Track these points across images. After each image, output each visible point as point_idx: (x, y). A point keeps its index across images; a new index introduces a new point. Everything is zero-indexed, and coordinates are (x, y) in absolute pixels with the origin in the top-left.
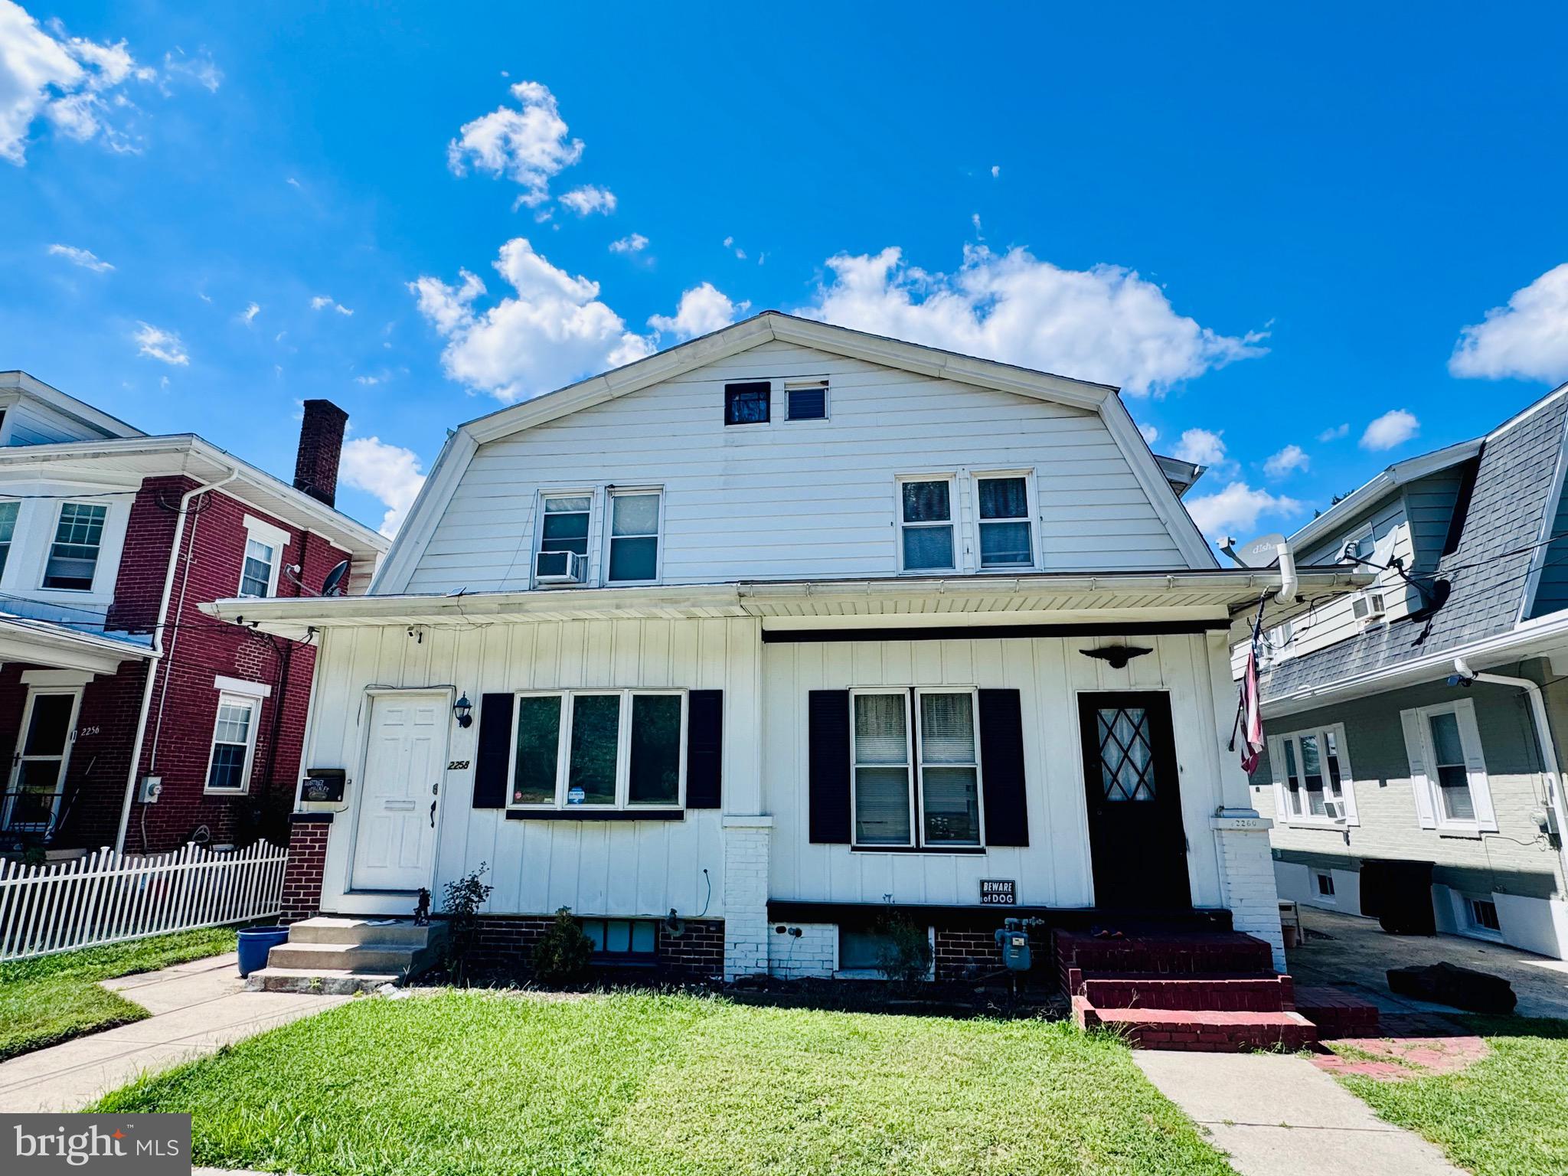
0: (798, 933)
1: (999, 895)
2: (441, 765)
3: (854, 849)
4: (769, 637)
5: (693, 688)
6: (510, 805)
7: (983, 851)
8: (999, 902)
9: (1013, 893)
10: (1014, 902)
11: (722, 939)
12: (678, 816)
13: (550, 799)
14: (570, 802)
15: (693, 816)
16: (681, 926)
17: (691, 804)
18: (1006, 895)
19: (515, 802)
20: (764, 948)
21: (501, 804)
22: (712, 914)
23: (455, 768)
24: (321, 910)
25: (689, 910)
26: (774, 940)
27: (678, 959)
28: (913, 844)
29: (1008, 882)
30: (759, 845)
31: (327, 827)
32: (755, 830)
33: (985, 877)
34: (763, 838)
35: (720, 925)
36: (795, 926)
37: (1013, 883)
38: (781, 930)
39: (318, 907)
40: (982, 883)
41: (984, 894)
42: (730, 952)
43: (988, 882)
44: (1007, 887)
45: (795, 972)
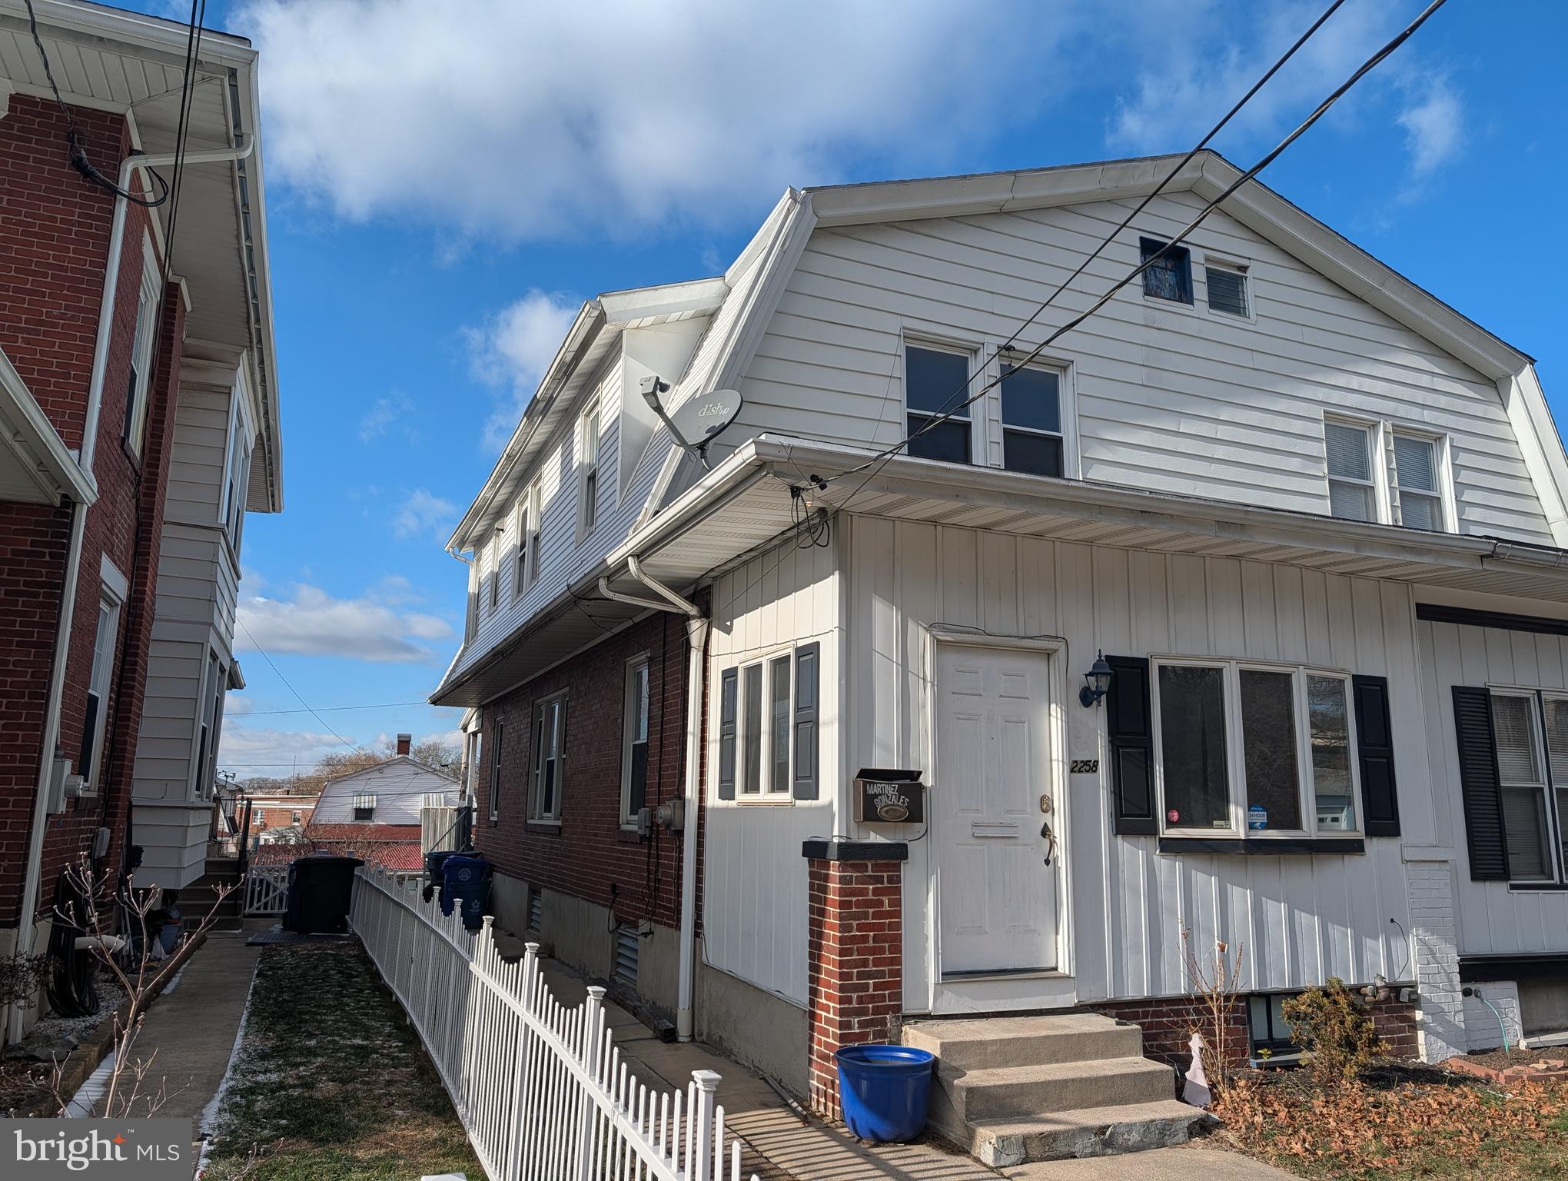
0: (1479, 995)
3: (1512, 887)
5: (1356, 672)
6: (1165, 831)
13: (1222, 823)
14: (1252, 826)
15: (1375, 847)
17: (1370, 830)
19: (1170, 824)
20: (1461, 1017)
21: (1151, 829)
22: (1404, 976)
23: (1080, 771)
24: (905, 1011)
28: (1556, 880)
31: (898, 868)
32: (1437, 865)
34: (1445, 876)
35: (1413, 989)
36: (1477, 987)
38: (1467, 993)
39: (899, 1007)
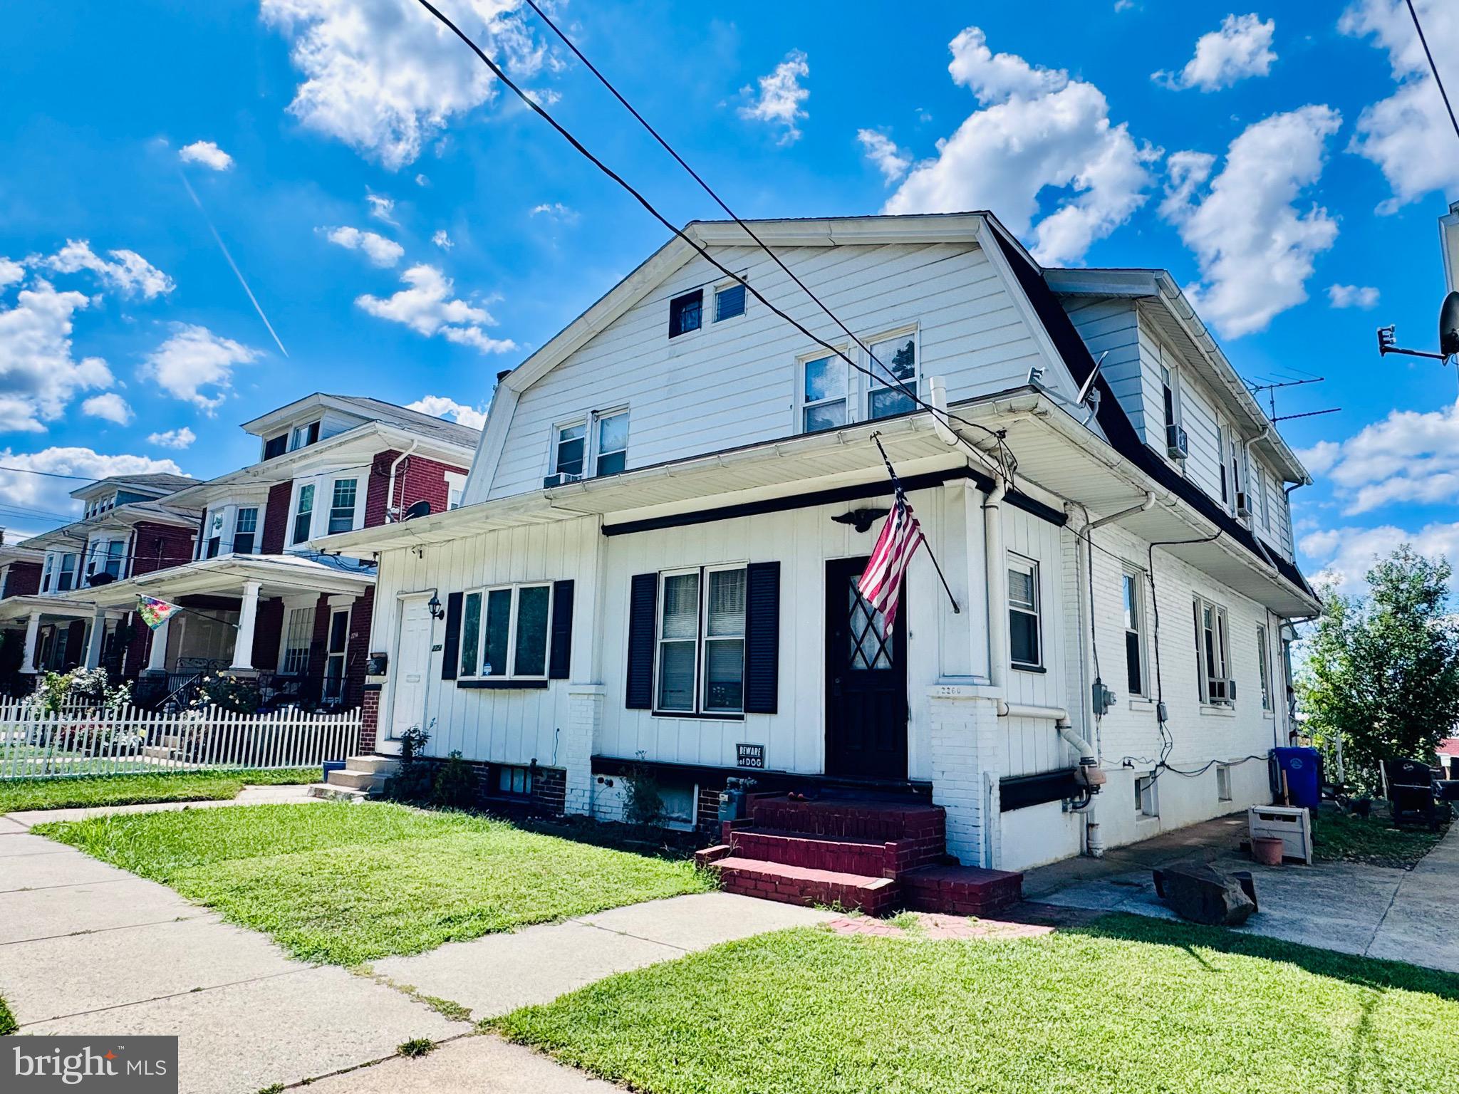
0: (610, 784)
1: (751, 758)
2: (429, 649)
3: (654, 714)
4: (609, 531)
5: (558, 579)
6: (460, 678)
7: (741, 718)
8: (750, 766)
9: (762, 757)
10: (762, 766)
11: (564, 785)
12: (543, 685)
13: (474, 672)
14: (484, 674)
15: (554, 684)
16: (545, 774)
17: (552, 676)
18: (756, 759)
19: (462, 674)
20: (588, 794)
21: (454, 678)
22: (559, 765)
23: (435, 651)
24: (375, 751)
25: (545, 761)
26: (597, 789)
27: (542, 800)
28: (694, 711)
29: (758, 747)
30: (587, 708)
31: (379, 696)
32: (586, 697)
33: (742, 742)
34: (590, 703)
35: (563, 773)
36: (609, 778)
37: (762, 748)
38: (601, 781)
39: (374, 749)
40: (738, 746)
41: (740, 758)
42: (569, 797)
43: (743, 746)
44: (757, 751)
45: (608, 816)
